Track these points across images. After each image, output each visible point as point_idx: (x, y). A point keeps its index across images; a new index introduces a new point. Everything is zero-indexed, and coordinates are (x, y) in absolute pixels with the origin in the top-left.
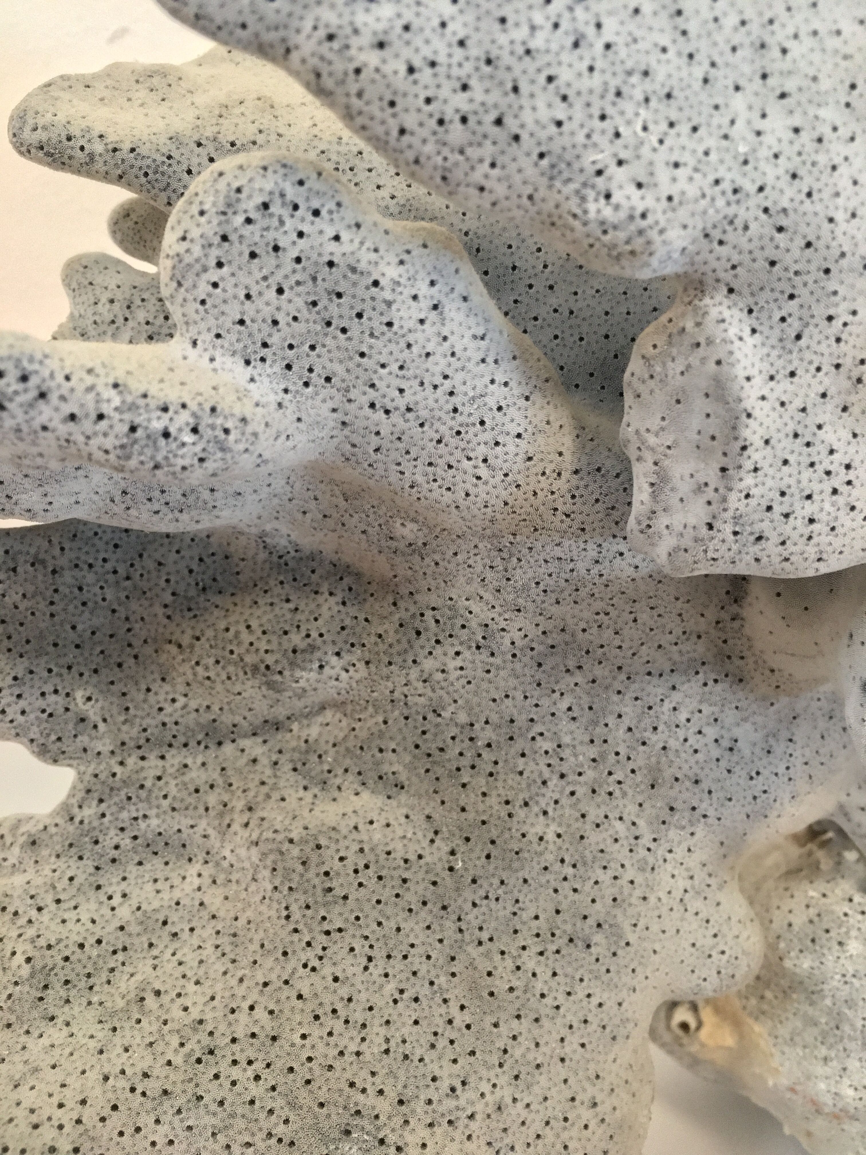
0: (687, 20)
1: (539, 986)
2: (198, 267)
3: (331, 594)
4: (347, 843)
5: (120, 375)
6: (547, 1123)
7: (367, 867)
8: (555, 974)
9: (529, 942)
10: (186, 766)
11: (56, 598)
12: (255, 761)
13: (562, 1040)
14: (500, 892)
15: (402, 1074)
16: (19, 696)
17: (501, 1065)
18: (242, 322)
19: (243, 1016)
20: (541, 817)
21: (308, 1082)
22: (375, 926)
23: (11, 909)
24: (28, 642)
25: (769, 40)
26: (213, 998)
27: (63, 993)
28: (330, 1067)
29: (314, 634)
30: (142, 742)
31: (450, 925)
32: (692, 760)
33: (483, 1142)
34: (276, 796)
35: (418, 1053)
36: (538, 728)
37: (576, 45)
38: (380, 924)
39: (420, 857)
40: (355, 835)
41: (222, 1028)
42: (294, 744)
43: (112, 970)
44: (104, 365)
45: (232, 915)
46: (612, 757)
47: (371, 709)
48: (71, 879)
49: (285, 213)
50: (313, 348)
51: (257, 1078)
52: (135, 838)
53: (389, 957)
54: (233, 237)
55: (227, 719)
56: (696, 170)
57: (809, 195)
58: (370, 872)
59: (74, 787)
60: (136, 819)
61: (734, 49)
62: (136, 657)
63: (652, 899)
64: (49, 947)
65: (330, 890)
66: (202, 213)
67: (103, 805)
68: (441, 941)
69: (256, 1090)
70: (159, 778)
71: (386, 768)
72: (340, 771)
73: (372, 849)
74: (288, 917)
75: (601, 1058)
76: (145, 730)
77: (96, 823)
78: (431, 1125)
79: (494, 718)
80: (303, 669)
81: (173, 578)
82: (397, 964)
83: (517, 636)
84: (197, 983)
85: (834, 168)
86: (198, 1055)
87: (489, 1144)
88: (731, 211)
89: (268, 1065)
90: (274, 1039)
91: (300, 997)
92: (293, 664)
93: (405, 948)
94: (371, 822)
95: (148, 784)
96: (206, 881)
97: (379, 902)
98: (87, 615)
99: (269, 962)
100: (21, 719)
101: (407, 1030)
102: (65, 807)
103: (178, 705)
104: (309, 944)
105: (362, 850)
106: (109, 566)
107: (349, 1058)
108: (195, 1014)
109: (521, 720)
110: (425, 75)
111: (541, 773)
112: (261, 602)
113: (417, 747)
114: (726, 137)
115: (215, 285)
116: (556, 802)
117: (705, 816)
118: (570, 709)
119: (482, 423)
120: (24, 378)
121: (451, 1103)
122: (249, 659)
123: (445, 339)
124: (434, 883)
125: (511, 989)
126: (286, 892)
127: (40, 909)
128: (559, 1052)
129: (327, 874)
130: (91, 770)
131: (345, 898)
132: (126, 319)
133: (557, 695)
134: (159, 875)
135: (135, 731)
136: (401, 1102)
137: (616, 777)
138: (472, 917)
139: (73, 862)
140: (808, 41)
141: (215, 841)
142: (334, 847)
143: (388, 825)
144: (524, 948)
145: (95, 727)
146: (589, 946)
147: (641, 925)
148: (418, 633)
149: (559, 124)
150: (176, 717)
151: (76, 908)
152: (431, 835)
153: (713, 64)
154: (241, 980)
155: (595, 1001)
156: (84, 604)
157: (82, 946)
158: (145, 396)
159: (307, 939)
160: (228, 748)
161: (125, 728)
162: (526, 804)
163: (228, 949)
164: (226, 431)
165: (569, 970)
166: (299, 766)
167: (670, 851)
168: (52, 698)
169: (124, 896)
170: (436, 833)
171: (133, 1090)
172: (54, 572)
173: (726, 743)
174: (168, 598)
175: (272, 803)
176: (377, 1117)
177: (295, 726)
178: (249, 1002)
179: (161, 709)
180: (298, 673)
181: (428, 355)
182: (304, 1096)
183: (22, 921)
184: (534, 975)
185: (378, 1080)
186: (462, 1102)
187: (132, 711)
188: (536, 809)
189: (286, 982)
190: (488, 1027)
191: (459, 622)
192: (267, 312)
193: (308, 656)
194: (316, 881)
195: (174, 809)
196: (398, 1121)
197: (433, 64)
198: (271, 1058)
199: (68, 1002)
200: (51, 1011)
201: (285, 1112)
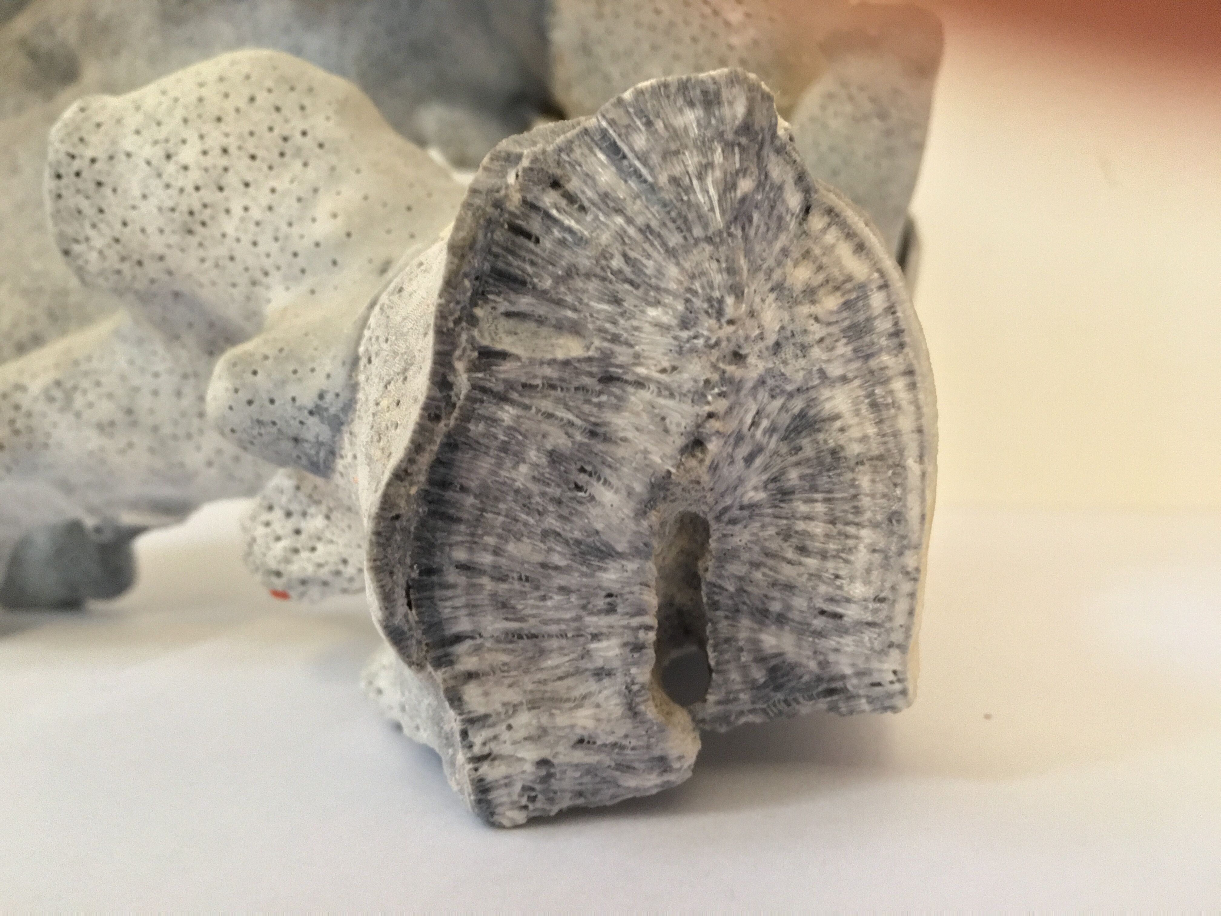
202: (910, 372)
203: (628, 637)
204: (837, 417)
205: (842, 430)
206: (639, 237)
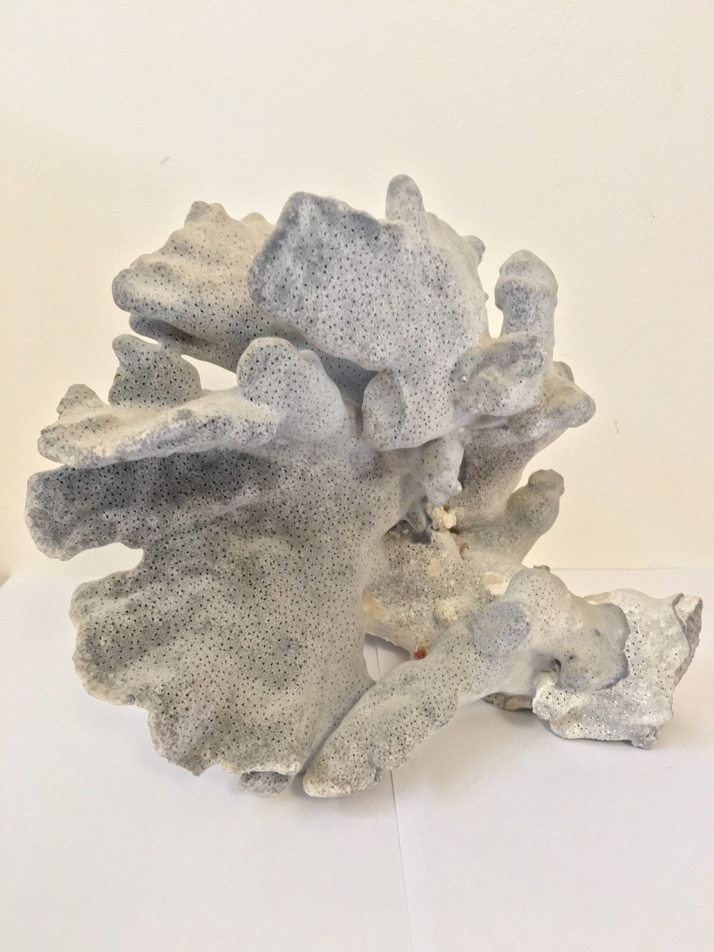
1: (333, 590)
4: (265, 555)
6: (343, 632)
8: (336, 585)
9: (327, 577)
10: (192, 540)
12: (217, 533)
13: (342, 605)
14: (316, 562)
15: (300, 625)
17: (327, 617)
18: (267, 392)
19: (246, 619)
20: (325, 534)
21: (273, 634)
24: (124, 501)
26: (234, 616)
28: (279, 628)
31: (303, 576)
32: (368, 506)
34: (231, 544)
35: (303, 618)
36: (319, 504)
37: (368, 316)
38: (281, 580)
39: (289, 555)
40: (267, 552)
41: (242, 624)
43: (190, 617)
45: (226, 589)
46: (343, 510)
50: (286, 397)
51: (258, 637)
53: (286, 590)
56: (395, 344)
57: (420, 346)
58: (275, 563)
59: (146, 556)
60: (177, 563)
61: (402, 310)
62: (166, 500)
63: (360, 555)
64: (166, 614)
65: (264, 572)
66: (257, 361)
67: (164, 560)
68: (301, 582)
69: (258, 640)
70: (183, 546)
71: (268, 527)
72: (251, 531)
73: (274, 556)
75: (353, 609)
78: (313, 638)
79: (305, 503)
80: (238, 495)
82: (289, 592)
84: (226, 613)
86: (238, 634)
88: (402, 353)
90: (259, 623)
91: (263, 609)
92: (234, 494)
93: (291, 587)
94: (270, 547)
95: (180, 549)
96: (210, 580)
97: (280, 573)
101: (298, 612)
103: (184, 517)
105: (271, 557)
106: (153, 466)
107: (284, 624)
109: (313, 502)
111: (322, 519)
112: (216, 472)
113: (278, 517)
114: (401, 334)
116: (328, 528)
119: (324, 410)
121: (316, 631)
124: (296, 563)
125: (325, 593)
126: (248, 575)
128: (342, 609)
131: (269, 574)
132: (155, 367)
134: (192, 582)
136: (303, 634)
137: (345, 516)
138: (309, 572)
139: (158, 584)
141: (210, 565)
142: (262, 557)
143: (276, 547)
145: (155, 530)
146: (344, 574)
147: (358, 564)
148: (279, 476)
149: (364, 337)
150: (184, 522)
151: (167, 599)
152: (290, 547)
153: (398, 315)
154: (241, 608)
155: (349, 591)
157: (177, 611)
159: (259, 590)
162: (319, 531)
163: (230, 600)
165: (340, 583)
166: (235, 532)
167: (364, 538)
169: (182, 591)
170: (292, 546)
173: (377, 498)
175: (231, 547)
176: (297, 639)
178: (247, 614)
179: (178, 520)
182: (274, 639)
184: (330, 587)
185: (294, 628)
186: (319, 630)
187: (169, 522)
188: (323, 532)
189: (257, 605)
190: (321, 606)
191: (294, 470)
192: (275, 388)
193: (239, 490)
195: (192, 556)
196: (303, 639)
198: (260, 630)
199: (178, 631)
200: (174, 635)
201: (269, 645)
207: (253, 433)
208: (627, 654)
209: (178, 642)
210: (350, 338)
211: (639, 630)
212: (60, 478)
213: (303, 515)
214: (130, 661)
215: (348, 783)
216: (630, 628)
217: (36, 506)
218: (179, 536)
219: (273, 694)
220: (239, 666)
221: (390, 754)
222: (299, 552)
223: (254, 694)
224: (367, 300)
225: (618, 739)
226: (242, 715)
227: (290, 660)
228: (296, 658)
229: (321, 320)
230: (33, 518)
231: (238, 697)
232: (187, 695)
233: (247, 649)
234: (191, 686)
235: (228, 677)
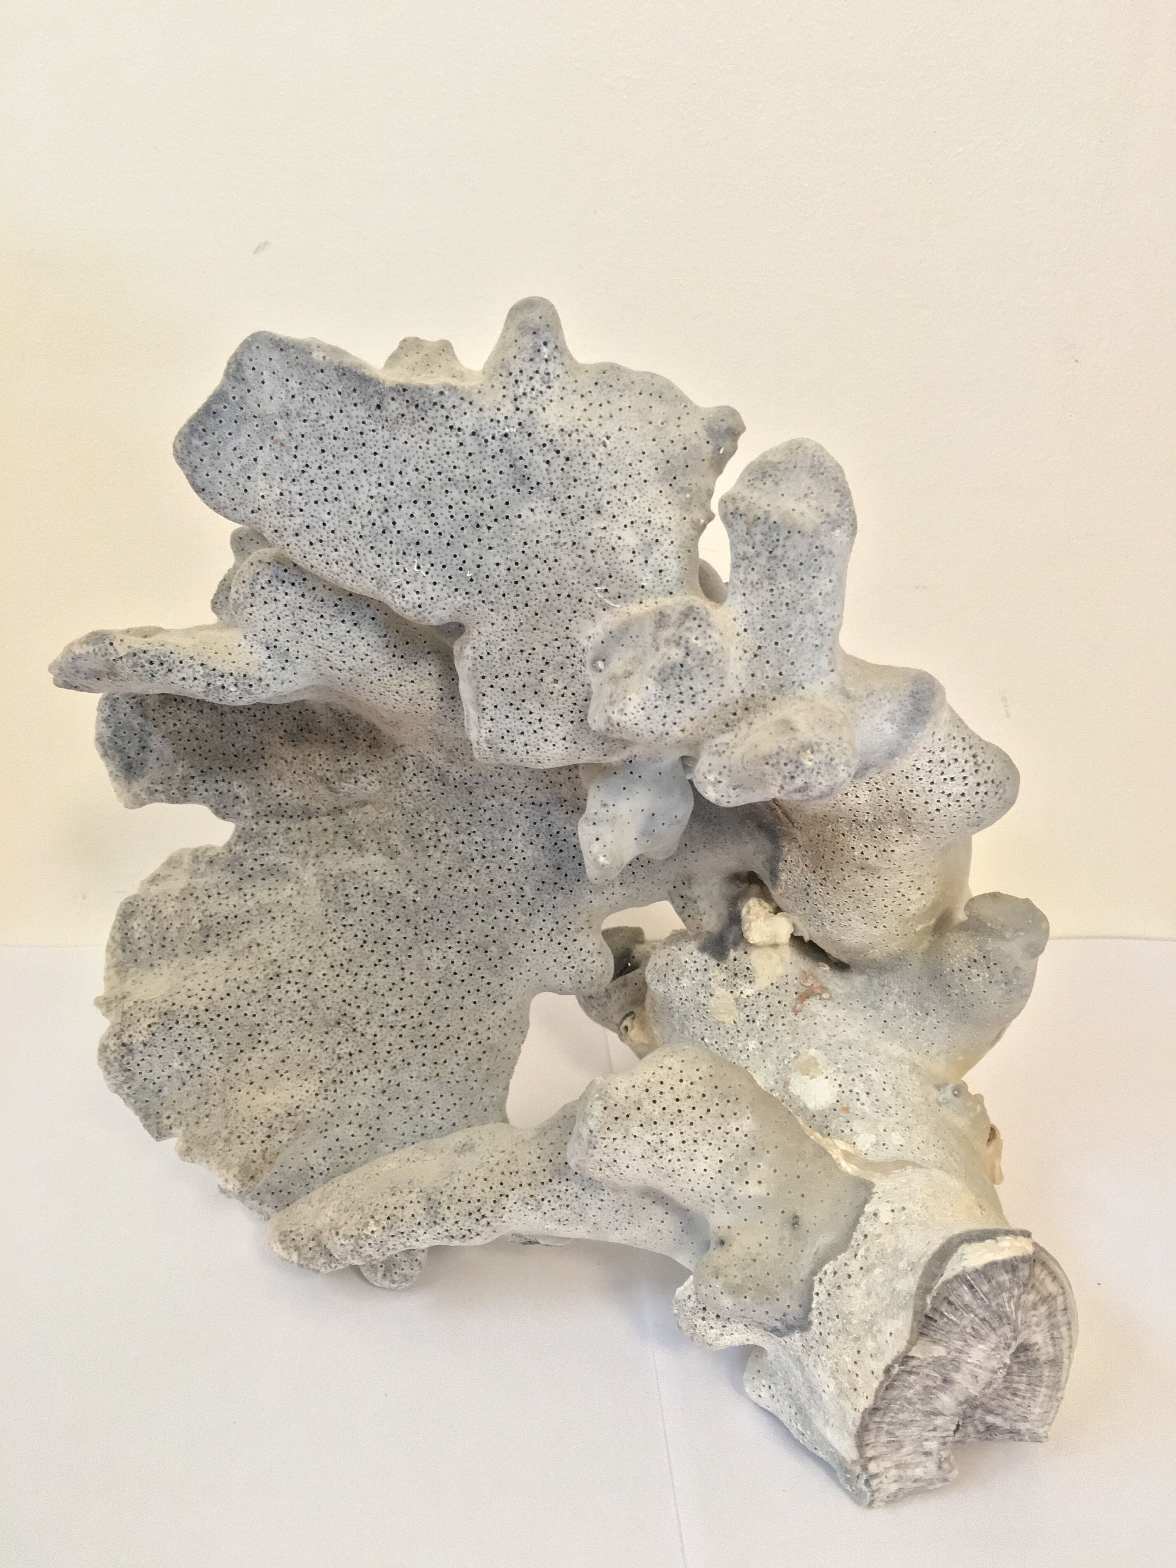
0: (437, 518)
1: (454, 968)
2: (242, 606)
3: (365, 740)
4: (359, 880)
5: (204, 659)
6: (448, 1038)
7: (368, 894)
8: (464, 963)
9: (453, 945)
10: (290, 829)
11: (223, 728)
12: (326, 830)
13: (463, 998)
14: (439, 916)
15: (371, 1000)
16: (204, 782)
17: (425, 1004)
18: (264, 630)
19: (296, 961)
20: (468, 879)
21: (323, 997)
22: (370, 925)
23: (195, 895)
24: (210, 751)
25: (481, 523)
26: (284, 950)
27: (216, 940)
28: (335, 992)
29: (353, 763)
30: (268, 813)
31: (411, 931)
32: (558, 856)
33: (408, 1040)
34: (332, 850)
35: (382, 991)
36: (472, 828)
37: (384, 532)
38: (372, 925)
39: (398, 892)
40: (365, 877)
41: (285, 965)
42: (348, 822)
43: (241, 932)
44: (198, 654)
45: (303, 911)
46: (514, 849)
47: (386, 808)
48: (227, 883)
49: (279, 584)
50: (297, 643)
51: (299, 991)
52: (262, 865)
53: (375, 942)
54: (256, 595)
55: (314, 805)
56: (444, 585)
57: (504, 595)
58: (370, 897)
59: (233, 834)
60: (263, 855)
61: (462, 529)
62: (266, 765)
63: (529, 932)
64: (211, 916)
65: (348, 904)
67: (247, 845)
68: (405, 938)
69: (298, 997)
70: (275, 834)
71: (391, 842)
72: (369, 841)
73: (373, 885)
74: (326, 915)
75: (485, 1010)
76: (269, 806)
77: (242, 855)
78: (381, 1026)
80: (346, 782)
81: (284, 722)
82: (379, 946)
83: (457, 776)
84: (279, 942)
85: (516, 582)
86: (272, 976)
87: (412, 1042)
88: (467, 602)
89: (305, 986)
90: (310, 974)
91: (325, 955)
92: (340, 779)
93: (385, 939)
94: (376, 871)
95: (269, 836)
96: (295, 893)
97: (373, 913)
98: (240, 739)
99: (314, 937)
100: (205, 794)
101: (379, 980)
102: (228, 845)
103: (287, 794)
104: (334, 930)
105: (367, 885)
107: (345, 988)
108: (273, 956)
109: (463, 823)
110: (318, 545)
111: (471, 854)
113: (407, 832)
114: (461, 569)
115: (251, 614)
116: (478, 871)
117: (562, 889)
118: (490, 819)
119: (391, 676)
120: (162, 664)
121: (392, 1018)
122: (319, 773)
123: (363, 638)
124: (404, 907)
125: (439, 968)
126: (326, 902)
127: (209, 897)
128: (460, 1003)
129: (347, 895)
130: (242, 825)
131: (356, 909)
133: (482, 811)
134: (272, 887)
135: (264, 807)
136: (368, 1013)
137: (514, 861)
138: (422, 927)
139: (229, 875)
140: (503, 522)
141: (301, 872)
142: (352, 881)
143: (385, 873)
144: (450, 948)
145: (244, 802)
146: (486, 952)
147: (520, 944)
148: (404, 768)
149: (378, 566)
150: (286, 800)
151: (227, 898)
152: (407, 882)
153: (452, 537)
154: (299, 944)
155: (486, 981)
156: (239, 732)
157: (227, 918)
158: (214, 670)
159: (334, 927)
160: (314, 821)
161: (258, 804)
162: (460, 871)
163: (297, 928)
164: (251, 686)
165: (473, 963)
166: (348, 836)
167: (542, 906)
168: (221, 784)
169: (253, 895)
170: (410, 880)
171: (238, 988)
172: (222, 714)
174: (282, 733)
175: (329, 855)
176: (354, 1018)
177: (350, 812)
178: (300, 955)
179: (278, 796)
180: (343, 784)
181: (354, 646)
182: (321, 1004)
183: (200, 901)
184: (453, 962)
185: (358, 1001)
186: (400, 1018)
187: (262, 795)
188: (465, 874)
189: (320, 947)
190: (422, 985)
191: (425, 765)
192: (275, 626)
193: (348, 775)
194: (341, 898)
195: (281, 852)
197: (321, 541)
198: (307, 982)
199: (218, 944)
200: (209, 948)
201: (310, 1009)
202: (1069, 1324)
203: (942, 1440)
204: (1037, 1344)
205: (1038, 1350)
206: (980, 1322)
207: (209, 685)
208: (817, 1288)
209: (209, 959)
210: (351, 565)
211: (861, 1252)
212: (132, 701)
213: (443, 839)
214: (159, 961)
215: (297, 1249)
216: (853, 1242)
217: (104, 730)
218: (276, 819)
219: (288, 1079)
220: (257, 1020)
221: (337, 1233)
222: (416, 892)
223: (260, 1068)
224: (381, 507)
225: (814, 1451)
226: (228, 1087)
227: (329, 1041)
228: (339, 1043)
229: (290, 532)
230: (103, 744)
231: (236, 1061)
232: (149, 1026)
233: (276, 1002)
234: (160, 1017)
235: (233, 1027)
